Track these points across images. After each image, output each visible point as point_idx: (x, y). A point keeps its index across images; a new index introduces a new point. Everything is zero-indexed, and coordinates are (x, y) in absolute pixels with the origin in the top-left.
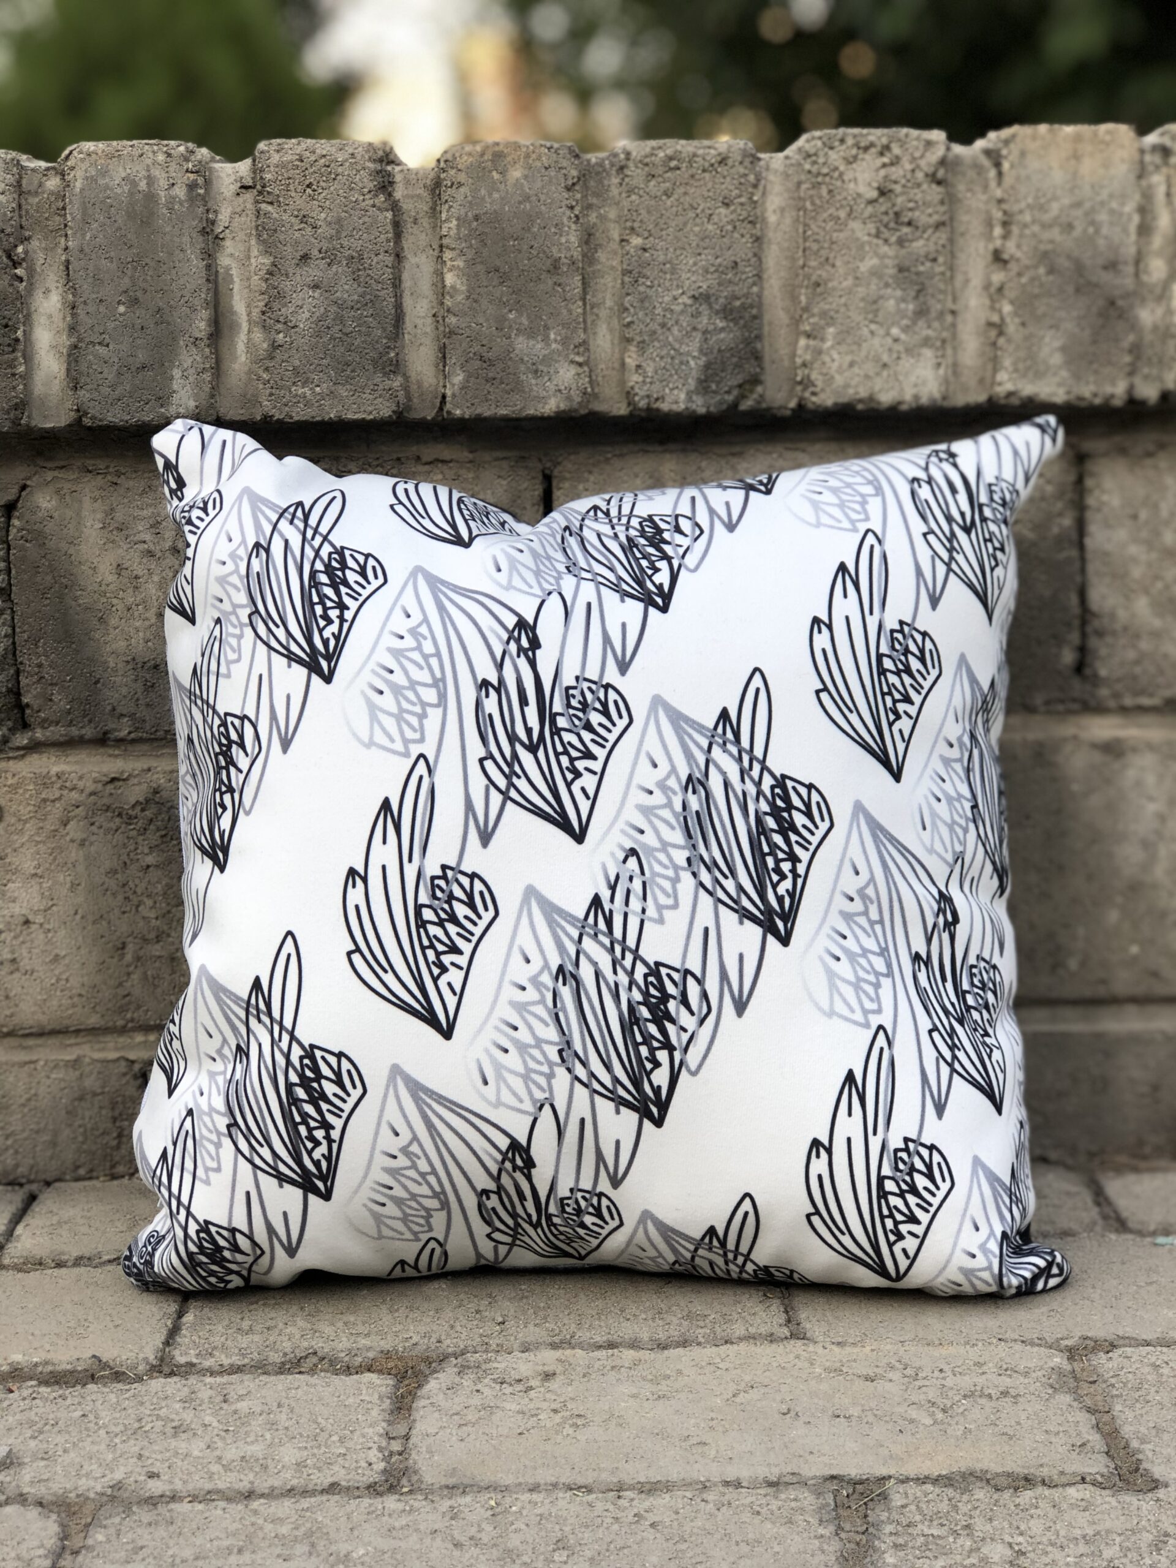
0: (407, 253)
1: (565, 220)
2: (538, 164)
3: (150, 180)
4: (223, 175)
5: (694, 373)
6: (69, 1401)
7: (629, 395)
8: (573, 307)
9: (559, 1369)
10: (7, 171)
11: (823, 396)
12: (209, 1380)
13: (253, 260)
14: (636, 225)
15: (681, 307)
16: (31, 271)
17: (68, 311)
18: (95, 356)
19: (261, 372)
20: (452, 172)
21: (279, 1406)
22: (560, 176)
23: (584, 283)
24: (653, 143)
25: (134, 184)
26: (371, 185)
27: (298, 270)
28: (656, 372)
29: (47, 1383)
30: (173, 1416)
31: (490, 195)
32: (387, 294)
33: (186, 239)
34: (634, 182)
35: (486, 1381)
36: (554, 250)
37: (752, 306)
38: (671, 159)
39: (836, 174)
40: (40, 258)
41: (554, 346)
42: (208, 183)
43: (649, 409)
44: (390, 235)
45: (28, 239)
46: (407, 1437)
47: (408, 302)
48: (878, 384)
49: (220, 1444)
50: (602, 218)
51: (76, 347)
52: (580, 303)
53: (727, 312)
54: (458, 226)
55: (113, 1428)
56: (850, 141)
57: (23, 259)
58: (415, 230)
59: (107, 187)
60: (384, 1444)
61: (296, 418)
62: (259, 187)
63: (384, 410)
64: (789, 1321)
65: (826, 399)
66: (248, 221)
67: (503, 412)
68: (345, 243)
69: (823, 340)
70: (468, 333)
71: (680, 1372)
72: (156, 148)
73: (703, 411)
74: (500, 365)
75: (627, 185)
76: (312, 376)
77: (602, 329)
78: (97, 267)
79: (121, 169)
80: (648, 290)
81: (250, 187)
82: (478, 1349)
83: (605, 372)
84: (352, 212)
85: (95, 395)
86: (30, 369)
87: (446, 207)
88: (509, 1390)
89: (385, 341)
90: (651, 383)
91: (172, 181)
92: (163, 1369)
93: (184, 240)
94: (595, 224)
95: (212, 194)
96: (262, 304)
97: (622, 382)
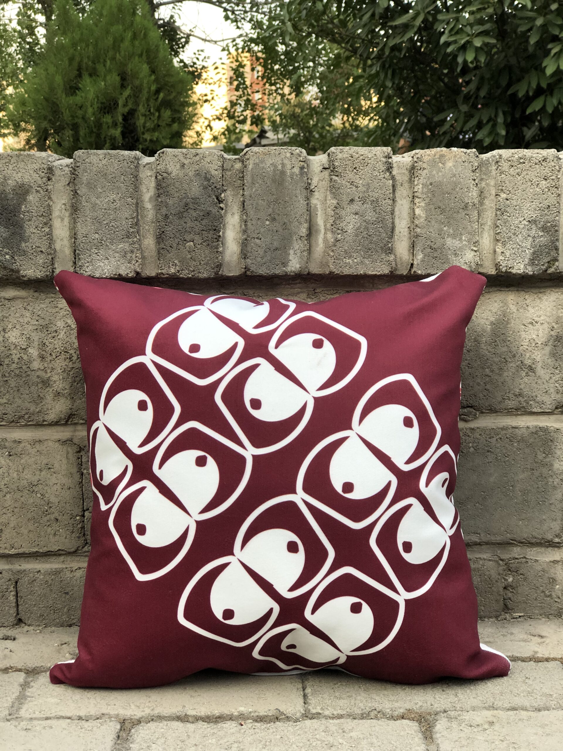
0: (398, 199)
1: (471, 186)
2: (460, 160)
3: (283, 165)
4: (315, 163)
5: (528, 256)
6: (271, 731)
7: (497, 266)
8: (473, 225)
9: (495, 721)
10: (219, 160)
12: (331, 721)
13: (328, 201)
14: (504, 188)
15: (523, 226)
16: (226, 205)
17: (243, 223)
18: (254, 244)
19: (329, 252)
20: (421, 163)
21: (370, 735)
22: (470, 165)
23: (478, 214)
24: (513, 151)
25: (276, 166)
26: (383, 168)
27: (349, 206)
28: (510, 255)
29: (256, 721)
30: (323, 739)
31: (438, 173)
32: (388, 217)
33: (298, 192)
34: (503, 169)
35: (463, 725)
36: (466, 199)
37: (556, 226)
38: (521, 158)
40: (230, 199)
41: (464, 242)
42: (308, 166)
43: (506, 272)
44: (391, 191)
45: (225, 191)
47: (397, 221)
50: (487, 185)
51: (246, 240)
52: (477, 223)
53: (544, 229)
54: (422, 187)
57: (224, 200)
58: (402, 188)
59: (263, 168)
61: (345, 273)
62: (332, 169)
63: (385, 270)
66: (325, 184)
68: (370, 194)
70: (426, 236)
71: (551, 723)
72: (286, 150)
73: (531, 273)
74: (439, 251)
75: (500, 170)
76: (353, 254)
77: (486, 235)
78: (257, 204)
79: (270, 160)
80: (508, 218)
81: (327, 168)
82: (451, 709)
83: (486, 255)
84: (374, 180)
85: (254, 261)
86: (224, 249)
87: (416, 179)
88: (475, 730)
89: (387, 239)
90: (508, 260)
91: (293, 166)
92: (307, 715)
93: (297, 192)
94: (484, 187)
95: (310, 171)
96: (332, 221)
97: (494, 259)
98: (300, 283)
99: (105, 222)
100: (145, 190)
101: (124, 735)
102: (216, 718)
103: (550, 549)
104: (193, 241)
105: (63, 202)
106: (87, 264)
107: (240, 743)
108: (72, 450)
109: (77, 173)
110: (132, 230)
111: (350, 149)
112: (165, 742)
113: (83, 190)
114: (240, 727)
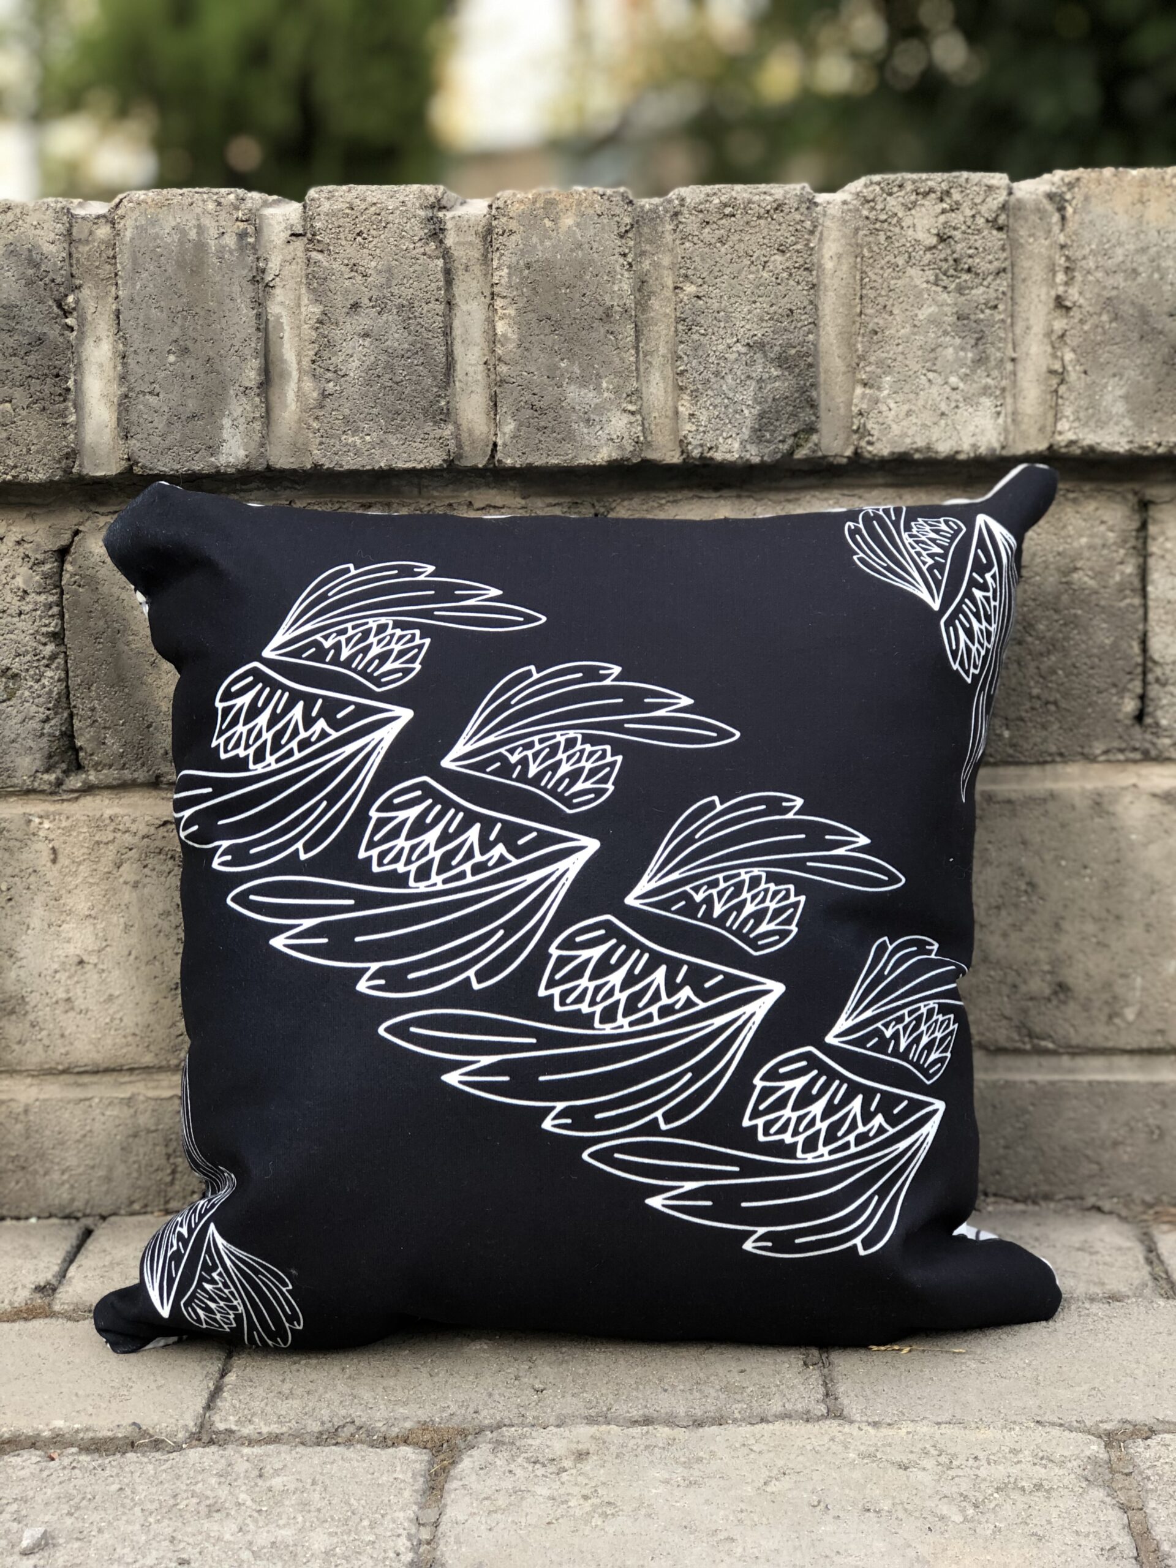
0: (459, 300)
1: (618, 268)
2: (591, 211)
3: (200, 229)
4: (273, 222)
5: (748, 422)
6: (107, 1472)
7: (682, 443)
8: (626, 356)
9: (593, 1448)
10: (57, 220)
11: (878, 445)
12: (246, 1450)
13: (303, 309)
14: (690, 272)
15: (735, 355)
16: (82, 321)
17: (119, 360)
18: (145, 406)
19: (311, 421)
20: (504, 220)
21: (314, 1483)
22: (613, 223)
23: (636, 331)
24: (708, 189)
25: (184, 233)
26: (422, 233)
27: (348, 319)
28: (710, 421)
29: (86, 1450)
30: (208, 1493)
31: (542, 242)
32: (438, 343)
33: (236, 288)
34: (688, 229)
35: (520, 1460)
36: (607, 297)
37: (807, 354)
38: (726, 205)
39: (894, 221)
40: (90, 306)
41: (606, 394)
42: (258, 231)
43: (702, 457)
44: (441, 284)
45: (79, 287)
46: (436, 1525)
47: (459, 350)
48: (935, 434)
49: (252, 1527)
50: (656, 265)
51: (126, 396)
52: (633, 352)
53: (782, 361)
54: (509, 274)
55: (149, 1506)
56: (909, 187)
57: (74, 309)
58: (467, 277)
59: (157, 237)
60: (413, 1531)
61: (346, 467)
62: (309, 235)
63: (435, 458)
64: (827, 1395)
65: (883, 448)
66: (297, 269)
67: (554, 461)
68: (396, 292)
69: (879, 389)
70: (520, 381)
71: (712, 1453)
72: (205, 196)
73: (758, 460)
74: (552, 414)
75: (681, 231)
76: (362, 425)
77: (655, 377)
78: (147, 317)
79: (171, 218)
80: (702, 338)
81: (300, 235)
82: (514, 1421)
83: (658, 421)
84: (403, 260)
85: (146, 444)
86: (80, 418)
87: (497, 255)
88: (541, 1472)
89: (435, 390)
90: (704, 432)
91: (222, 230)
92: (202, 1436)
93: (234, 289)
94: (648, 271)
95: (263, 242)
96: (312, 353)
97: (676, 430)
98: (259, 489)
102: (3, 1442)
104: (10, 401)
107: (25, 1501)
111: (349, 191)
114: (45, 1464)
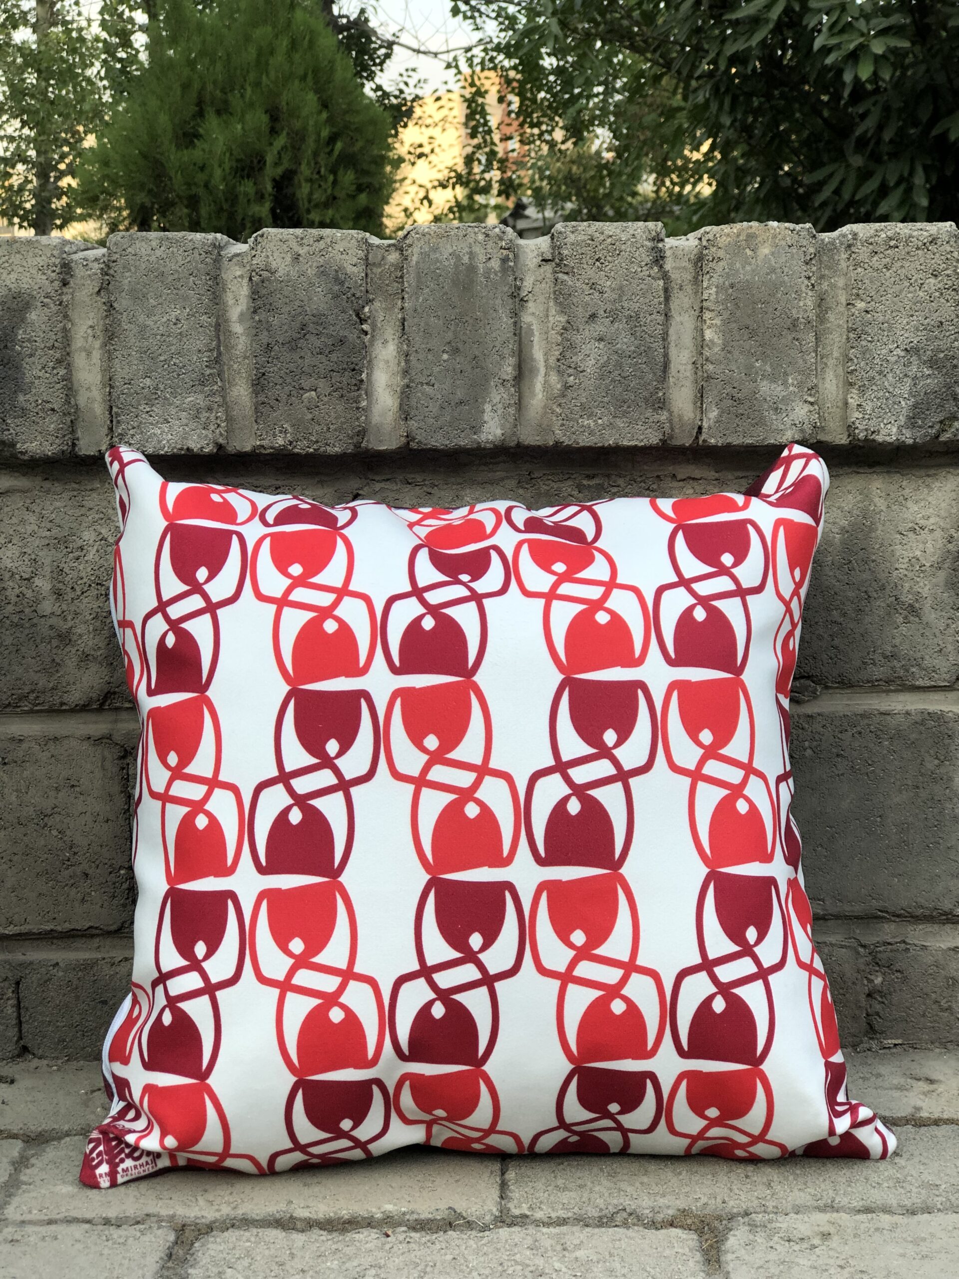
0: (674, 313)
1: (804, 289)
2: (783, 243)
3: (472, 255)
4: (527, 250)
5: (904, 412)
6: (438, 1246)
7: (850, 428)
8: (808, 358)
9: (832, 1230)
10: (359, 247)
12: (545, 1230)
13: (551, 318)
14: (861, 292)
15: (895, 358)
16: (374, 327)
17: (403, 358)
18: (422, 394)
19: (554, 407)
20: (714, 249)
21: (611, 1255)
22: (801, 252)
23: (816, 339)
24: (876, 226)
25: (459, 258)
26: (647, 260)
27: (587, 327)
28: (873, 410)
29: (414, 1229)
30: (527, 1262)
31: (744, 267)
32: (657, 345)
33: (498, 301)
34: (860, 258)
35: (776, 1238)
36: (794, 311)
37: (953, 358)
38: (891, 239)
40: (380, 316)
41: (791, 388)
42: (516, 256)
43: (866, 440)
44: (662, 299)
45: (371, 301)
47: (673, 352)
50: (833, 286)
51: (408, 386)
52: (814, 355)
53: (932, 363)
54: (717, 292)
55: (482, 1271)
57: (369, 317)
58: (681, 294)
59: (437, 260)
61: (582, 444)
62: (557, 260)
63: (653, 438)
66: (547, 287)
67: (749, 441)
68: (626, 305)
70: (722, 377)
71: (932, 1235)
72: (476, 229)
73: (911, 441)
74: (748, 404)
75: (854, 259)
76: (596, 410)
77: (830, 375)
78: (427, 324)
79: (449, 246)
80: (869, 344)
81: (550, 260)
82: (758, 1210)
83: (830, 410)
84: (632, 280)
85: (422, 424)
86: (370, 403)
87: (707, 277)
88: (797, 1248)
89: (655, 383)
90: (869, 419)
91: (489, 256)
92: (505, 1219)
93: (497, 302)
94: (826, 291)
95: (519, 266)
96: (557, 353)
97: (845, 418)
98: (505, 462)
99: (162, 358)
100: (231, 302)
101: (181, 1252)
102: (344, 1223)
103: (948, 927)
104: (315, 390)
105: (90, 323)
106: (131, 432)
107: (380, 1268)
108: (111, 754)
109: (111, 272)
110: (208, 372)
111: (589, 226)
112: (251, 1264)
113: (124, 302)
114: (384, 1239)
